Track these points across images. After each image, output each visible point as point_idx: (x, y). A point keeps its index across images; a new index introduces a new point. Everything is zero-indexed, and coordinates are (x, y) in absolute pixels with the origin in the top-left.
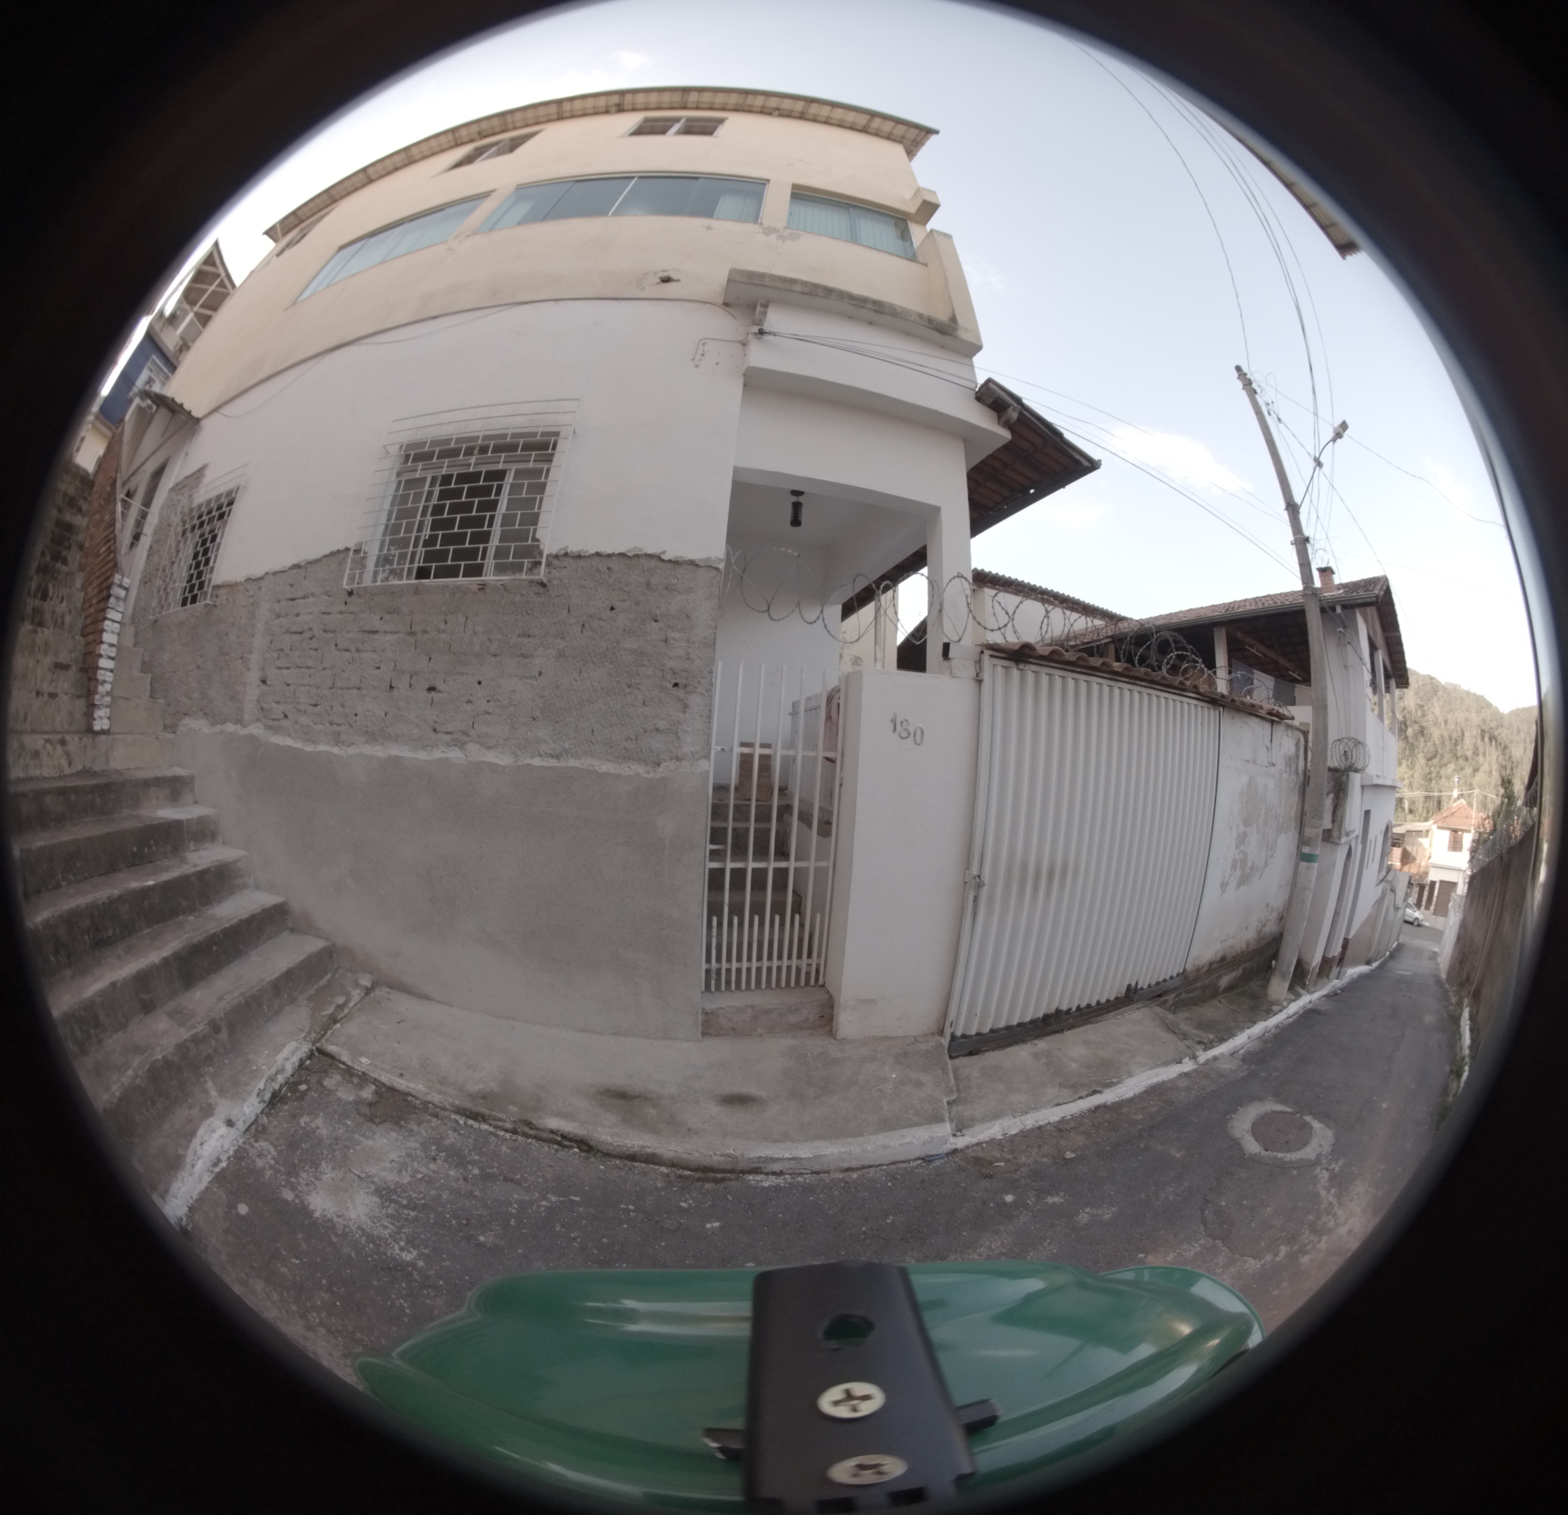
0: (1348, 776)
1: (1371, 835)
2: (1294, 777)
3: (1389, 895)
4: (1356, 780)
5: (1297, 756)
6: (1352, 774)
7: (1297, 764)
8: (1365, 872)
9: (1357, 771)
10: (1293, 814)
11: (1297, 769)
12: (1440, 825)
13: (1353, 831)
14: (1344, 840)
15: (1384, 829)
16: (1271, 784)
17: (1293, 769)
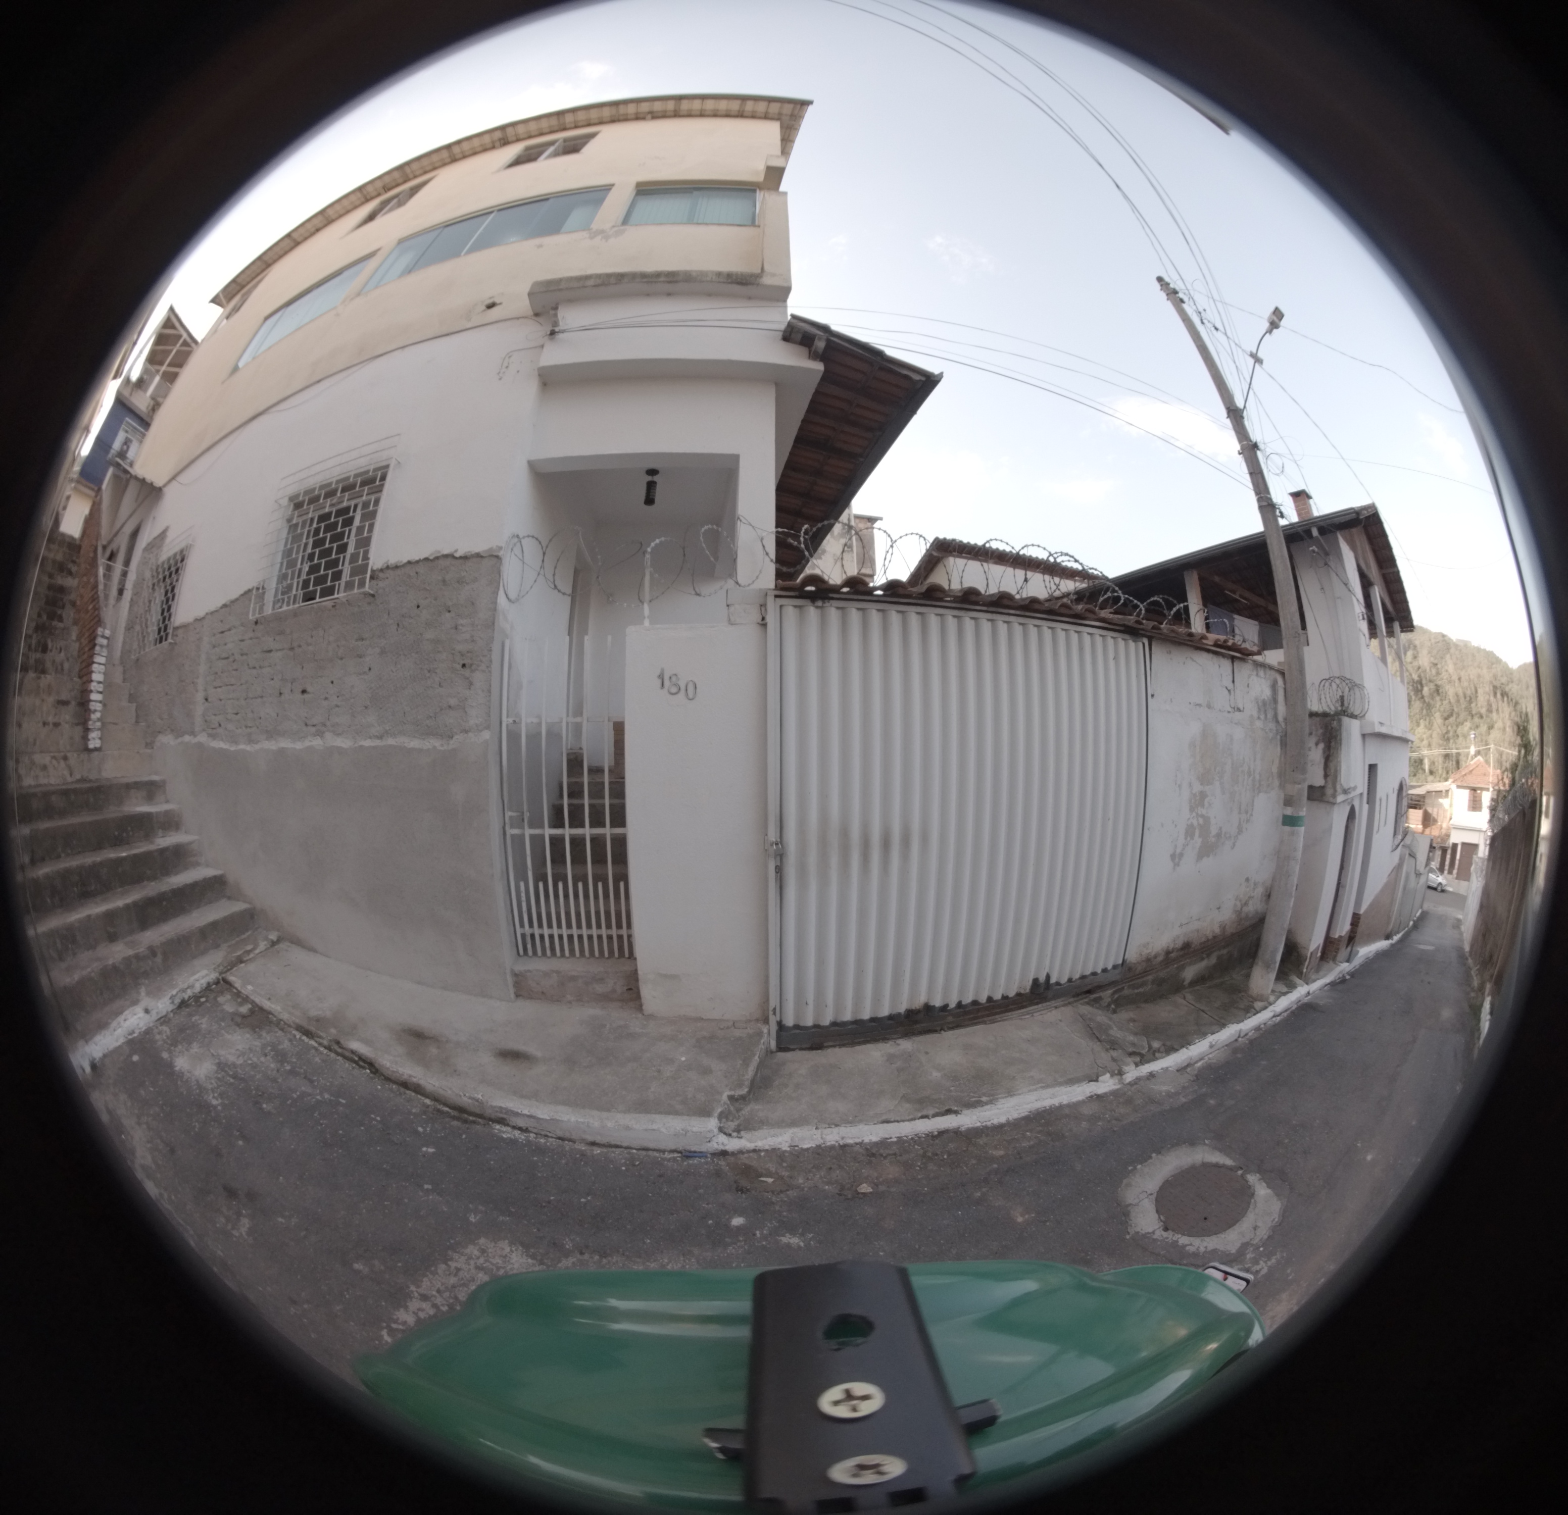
0: (1340, 721)
1: (1381, 792)
2: (1272, 725)
3: (1408, 861)
4: (1352, 729)
5: (1275, 700)
6: (1346, 720)
7: (1275, 709)
8: (1376, 837)
9: (1353, 716)
10: (1275, 770)
11: (1276, 716)
12: (1459, 784)
13: (1355, 788)
14: (1340, 798)
15: (1397, 787)
16: (1239, 733)
17: (1270, 715)
